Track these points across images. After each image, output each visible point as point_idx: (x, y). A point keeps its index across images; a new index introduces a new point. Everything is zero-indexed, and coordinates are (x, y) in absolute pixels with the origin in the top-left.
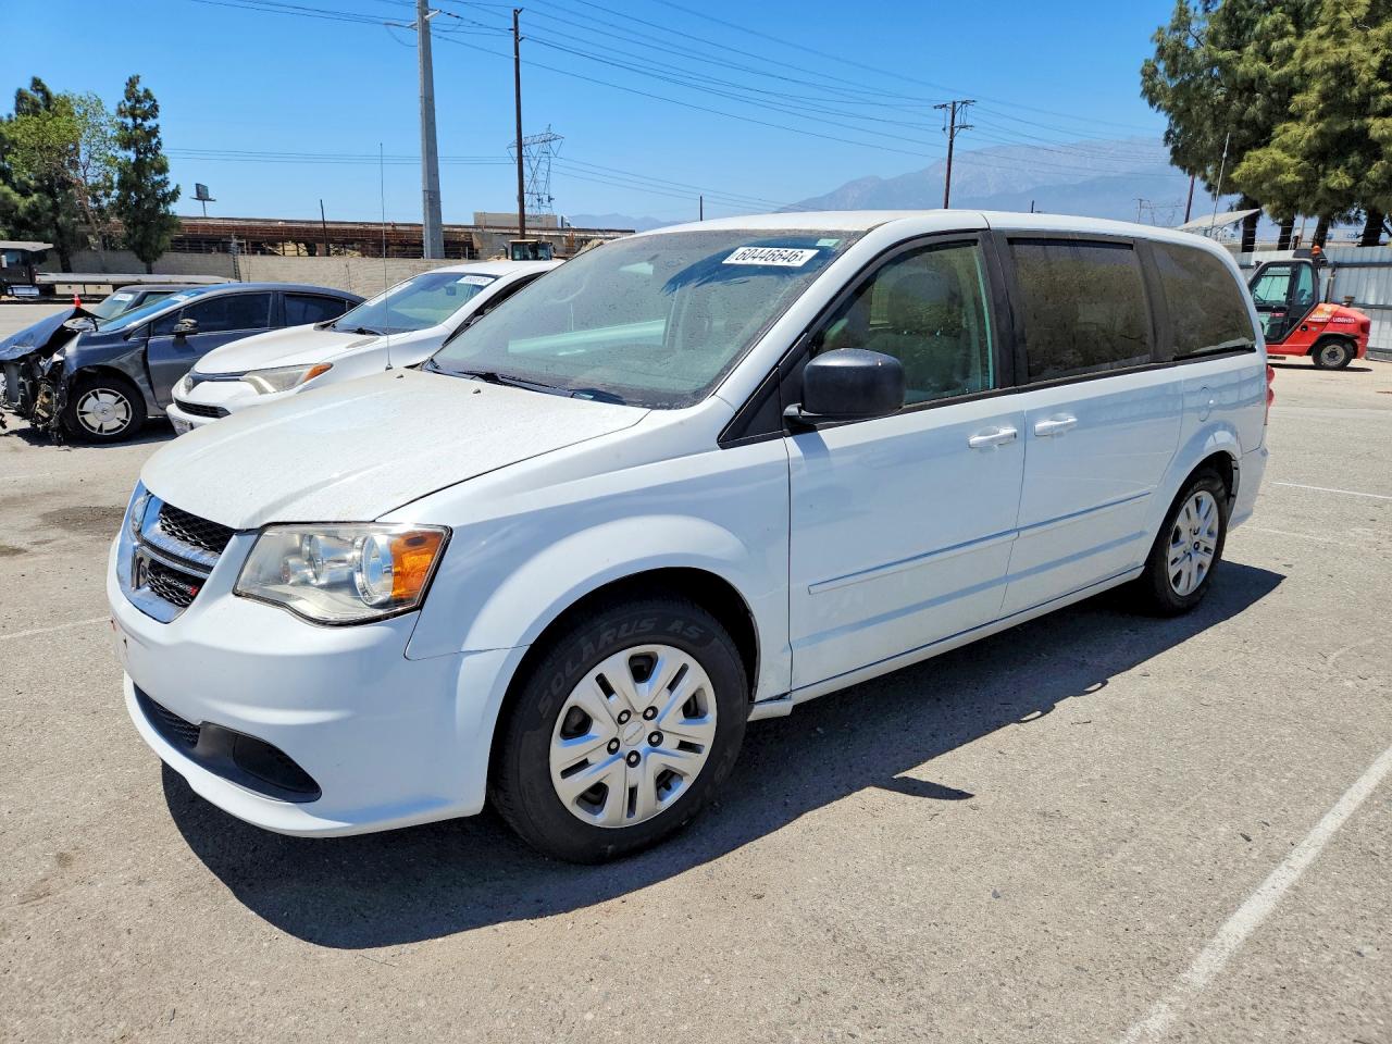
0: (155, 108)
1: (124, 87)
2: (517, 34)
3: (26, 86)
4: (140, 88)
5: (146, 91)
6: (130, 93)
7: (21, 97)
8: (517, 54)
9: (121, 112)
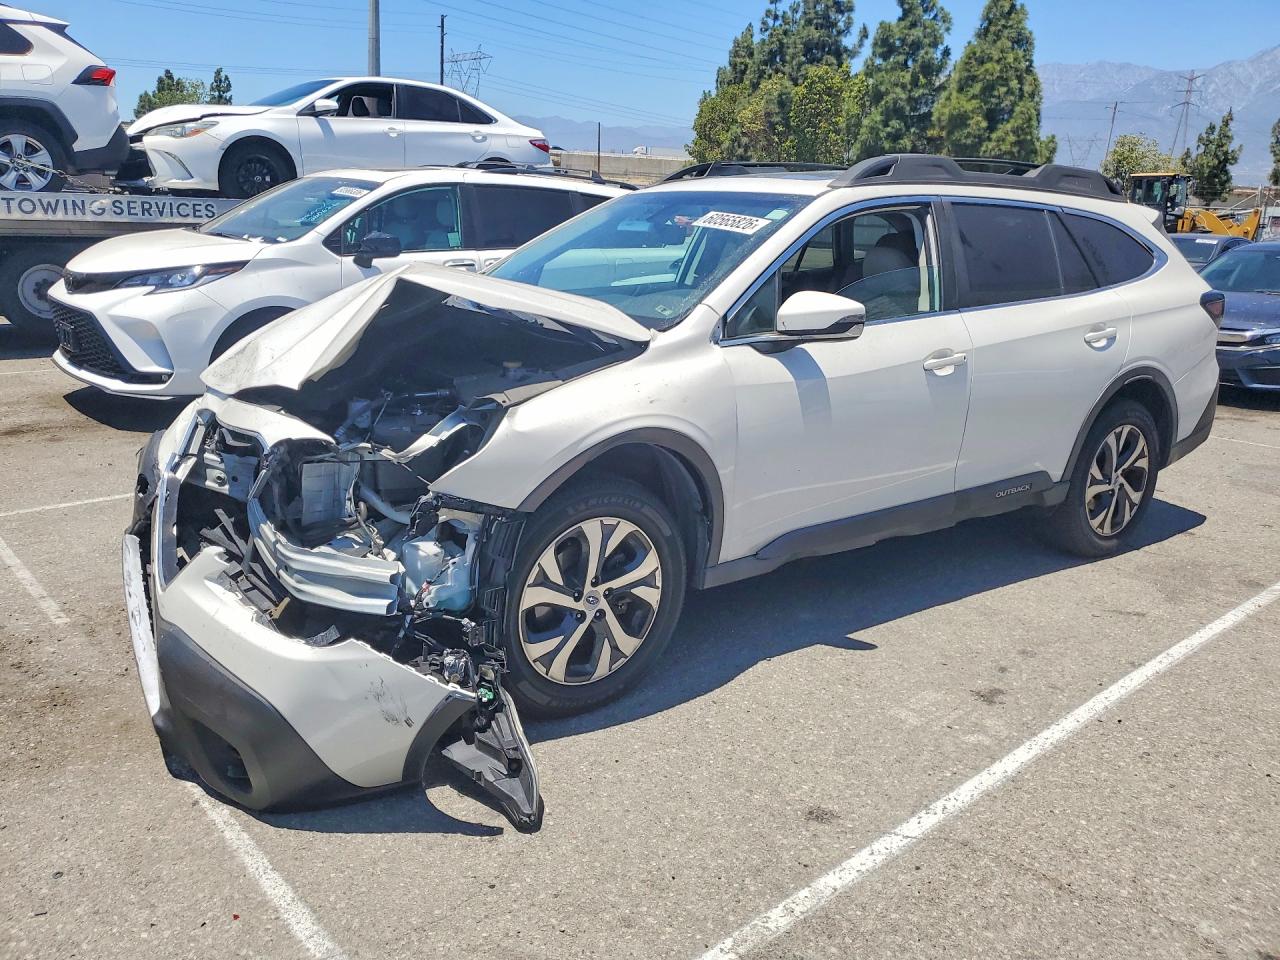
0: (229, 85)
1: (214, 75)
2: (443, 31)
3: (162, 74)
4: (223, 74)
5: (227, 78)
6: (218, 79)
7: (160, 81)
8: (442, 42)
9: (212, 89)
